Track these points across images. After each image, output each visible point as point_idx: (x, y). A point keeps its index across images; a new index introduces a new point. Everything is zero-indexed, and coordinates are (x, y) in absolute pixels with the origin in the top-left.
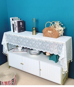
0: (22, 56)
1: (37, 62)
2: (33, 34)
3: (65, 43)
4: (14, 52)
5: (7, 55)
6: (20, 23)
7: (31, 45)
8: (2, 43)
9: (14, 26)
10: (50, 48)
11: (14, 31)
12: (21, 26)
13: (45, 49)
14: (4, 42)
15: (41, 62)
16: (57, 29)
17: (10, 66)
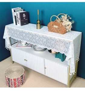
0: (25, 52)
1: (42, 59)
2: (37, 28)
3: (72, 41)
4: (17, 46)
5: (9, 50)
6: (23, 15)
7: (35, 41)
8: (4, 37)
9: (17, 18)
10: (55, 46)
11: (16, 24)
12: (24, 18)
13: (49, 46)
14: (6, 36)
15: (46, 60)
16: (63, 24)
17: (14, 62)
